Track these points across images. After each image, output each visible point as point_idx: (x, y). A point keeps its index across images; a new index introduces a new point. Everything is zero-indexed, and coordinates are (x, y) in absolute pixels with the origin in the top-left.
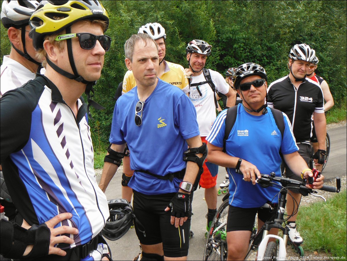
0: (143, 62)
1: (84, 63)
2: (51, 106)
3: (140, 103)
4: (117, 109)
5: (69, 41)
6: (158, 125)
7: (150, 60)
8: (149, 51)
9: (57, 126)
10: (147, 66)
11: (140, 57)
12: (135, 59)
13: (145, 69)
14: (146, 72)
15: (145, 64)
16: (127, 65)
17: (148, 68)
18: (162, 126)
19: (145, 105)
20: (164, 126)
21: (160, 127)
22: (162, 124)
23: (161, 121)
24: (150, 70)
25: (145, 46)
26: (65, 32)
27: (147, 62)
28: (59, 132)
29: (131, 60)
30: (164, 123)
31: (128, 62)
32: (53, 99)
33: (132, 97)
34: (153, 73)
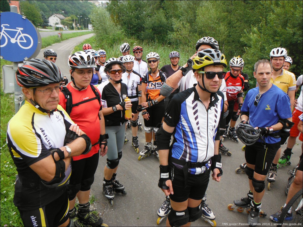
0: (261, 74)
1: (208, 85)
2: (193, 101)
3: (259, 95)
4: (248, 95)
5: (203, 74)
6: (266, 108)
7: (265, 74)
8: (265, 69)
9: (194, 110)
10: (263, 77)
11: (260, 72)
12: (257, 73)
13: (262, 78)
14: (262, 80)
15: (262, 76)
16: (254, 75)
17: (263, 78)
18: (268, 109)
19: (261, 96)
20: (269, 109)
21: (267, 109)
22: (268, 108)
23: (268, 107)
24: (264, 79)
25: (263, 67)
26: (202, 70)
27: (263, 75)
28: (195, 113)
29: (256, 73)
30: (269, 108)
31: (255, 74)
32: (194, 98)
33: (256, 91)
34: (266, 81)
